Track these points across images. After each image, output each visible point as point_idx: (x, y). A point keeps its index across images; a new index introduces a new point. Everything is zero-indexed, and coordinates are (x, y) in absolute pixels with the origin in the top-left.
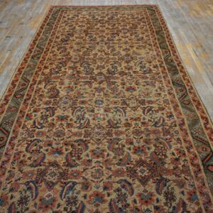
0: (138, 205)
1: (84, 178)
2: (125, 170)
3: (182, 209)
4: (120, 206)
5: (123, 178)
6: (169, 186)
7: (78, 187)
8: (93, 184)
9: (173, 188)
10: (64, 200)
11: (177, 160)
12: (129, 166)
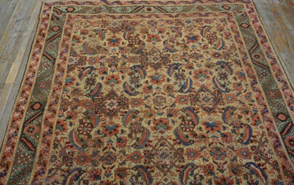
0: (120, 75)
1: (173, 96)
2: (130, 106)
3: (84, 72)
4: (137, 74)
5: (133, 97)
6: (88, 90)
7: (177, 88)
8: (162, 91)
9: (85, 88)
10: (187, 78)
11: (70, 117)
12: (125, 110)
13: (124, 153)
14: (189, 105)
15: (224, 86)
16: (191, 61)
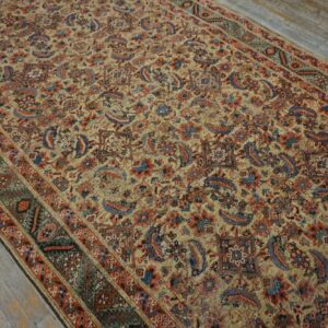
0: (23, 50)
1: (89, 37)
2: (54, 64)
4: (39, 41)
5: (52, 57)
7: (87, 30)
8: (76, 39)
10: (90, 20)
12: (53, 70)
13: (82, 94)
14: (108, 35)
15: (127, 9)
16: (82, 7)
